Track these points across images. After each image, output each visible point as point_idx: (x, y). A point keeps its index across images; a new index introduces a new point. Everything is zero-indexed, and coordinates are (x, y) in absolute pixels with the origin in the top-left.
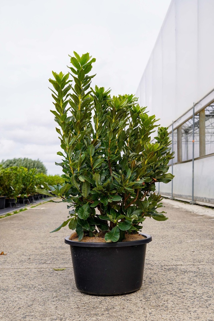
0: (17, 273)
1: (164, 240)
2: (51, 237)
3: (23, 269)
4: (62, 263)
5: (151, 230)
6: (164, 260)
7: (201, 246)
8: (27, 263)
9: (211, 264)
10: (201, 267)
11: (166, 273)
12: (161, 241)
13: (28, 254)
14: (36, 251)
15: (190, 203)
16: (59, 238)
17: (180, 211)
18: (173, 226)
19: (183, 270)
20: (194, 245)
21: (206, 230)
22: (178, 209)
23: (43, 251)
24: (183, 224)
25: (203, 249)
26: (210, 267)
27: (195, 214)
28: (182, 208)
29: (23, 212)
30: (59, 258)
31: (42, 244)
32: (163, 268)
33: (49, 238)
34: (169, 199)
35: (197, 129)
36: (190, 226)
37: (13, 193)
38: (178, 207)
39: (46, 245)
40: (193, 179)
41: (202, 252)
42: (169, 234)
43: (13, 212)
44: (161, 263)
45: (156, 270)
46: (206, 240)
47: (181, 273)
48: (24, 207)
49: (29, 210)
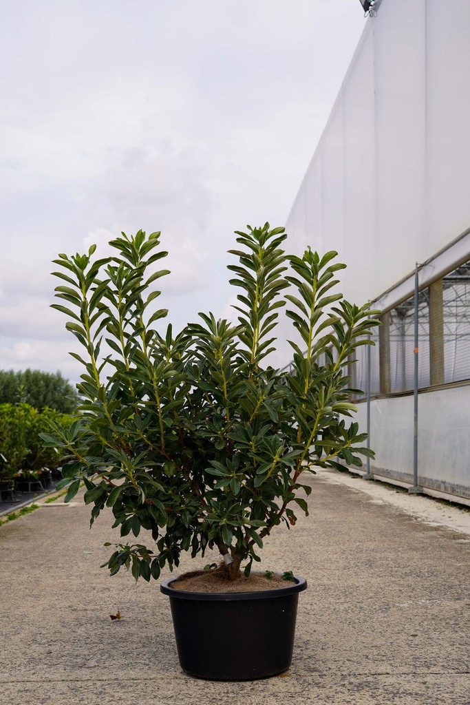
0: (24, 694)
1: (348, 599)
2: (94, 589)
3: (37, 682)
4: (122, 667)
5: (320, 571)
6: (349, 660)
7: (433, 619)
8: (45, 666)
9: (453, 671)
10: (429, 679)
11: (352, 697)
12: (342, 603)
13: (44, 641)
14: (64, 630)
15: (410, 492)
16: (114, 592)
17: (386, 515)
18: (369, 560)
19: (390, 689)
20: (417, 617)
21: (445, 572)
22: (383, 509)
23: (79, 631)
24: (392, 556)
25: (437, 627)
26: (451, 680)
27: (421, 525)
28: (390, 506)
29: (29, 514)
30: (114, 652)
31: (75, 610)
32: (346, 682)
33: (91, 595)
34: (361, 477)
35: (424, 308)
36: (409, 559)
37: (6, 469)
38: (380, 502)
39: (84, 613)
40: (416, 437)
41: (434, 635)
42: (361, 583)
43: (6, 515)
44: (341, 668)
45: (331, 687)
46: (445, 603)
47: (386, 696)
48: (30, 501)
49: (41, 508)
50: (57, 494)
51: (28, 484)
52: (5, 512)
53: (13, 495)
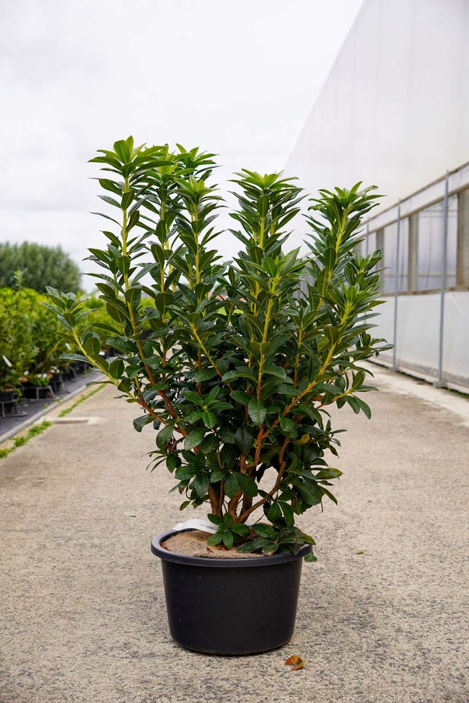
15: (434, 385)
29: (41, 436)
37: (10, 375)
43: (12, 438)
48: (40, 413)
49: (54, 426)
50: (72, 403)
51: (35, 390)
52: (10, 433)
53: (18, 407)
